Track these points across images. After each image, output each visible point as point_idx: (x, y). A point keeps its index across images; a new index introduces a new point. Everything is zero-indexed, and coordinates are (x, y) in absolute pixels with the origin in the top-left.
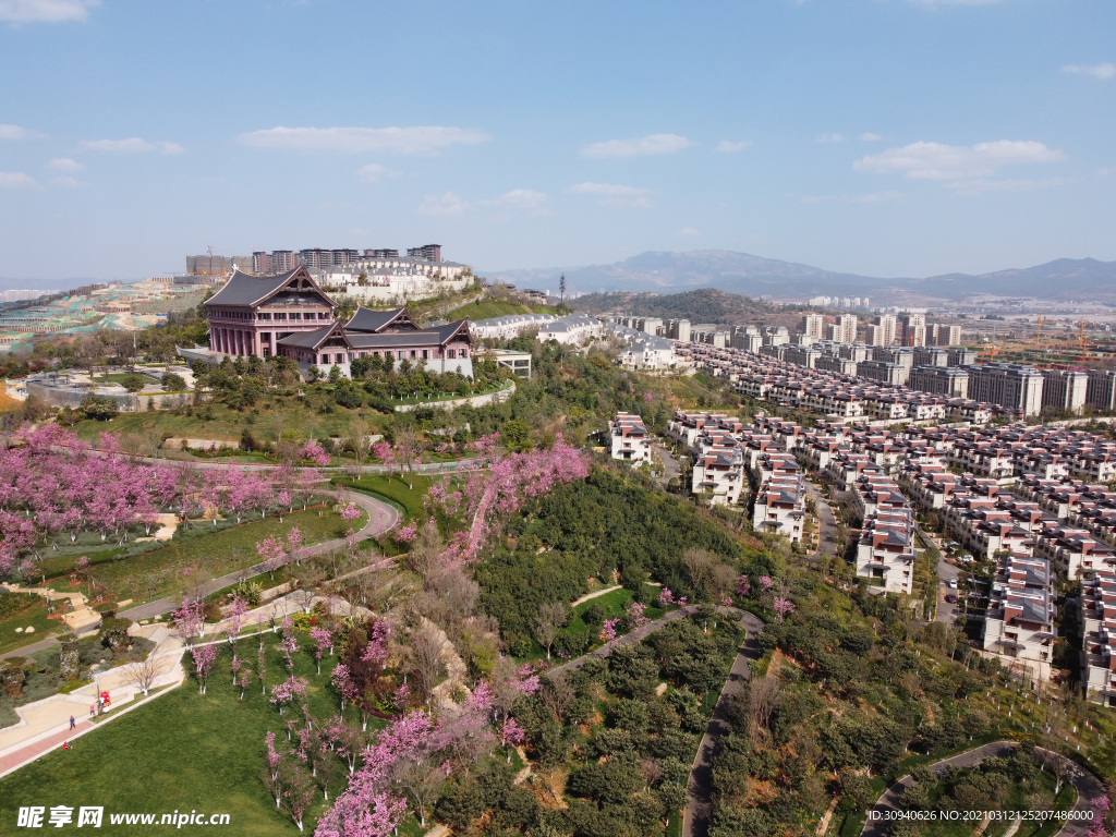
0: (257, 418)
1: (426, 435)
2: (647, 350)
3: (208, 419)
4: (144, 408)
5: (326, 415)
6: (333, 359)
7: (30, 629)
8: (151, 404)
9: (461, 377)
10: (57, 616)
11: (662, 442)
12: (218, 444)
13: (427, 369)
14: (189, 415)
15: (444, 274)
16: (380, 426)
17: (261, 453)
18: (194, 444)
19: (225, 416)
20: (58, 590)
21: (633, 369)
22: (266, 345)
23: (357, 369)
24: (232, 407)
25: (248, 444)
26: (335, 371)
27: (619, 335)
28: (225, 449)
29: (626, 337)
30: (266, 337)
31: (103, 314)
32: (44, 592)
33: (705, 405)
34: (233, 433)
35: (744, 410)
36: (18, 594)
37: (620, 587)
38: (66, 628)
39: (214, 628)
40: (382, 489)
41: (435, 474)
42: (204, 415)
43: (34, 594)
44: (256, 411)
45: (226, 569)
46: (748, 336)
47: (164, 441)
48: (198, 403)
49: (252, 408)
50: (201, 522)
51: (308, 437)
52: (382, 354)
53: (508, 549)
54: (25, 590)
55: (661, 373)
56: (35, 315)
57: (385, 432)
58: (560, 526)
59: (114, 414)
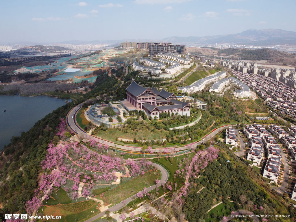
0: (137, 133)
1: (177, 137)
2: (241, 92)
3: (127, 133)
4: (113, 128)
5: (153, 132)
6: (155, 114)
7: (94, 212)
8: (114, 127)
9: (187, 117)
10: (98, 208)
11: (241, 134)
12: (129, 140)
13: (178, 115)
14: (122, 131)
16: (166, 135)
17: (138, 144)
18: (124, 140)
19: (130, 132)
20: (98, 199)
21: (236, 98)
22: (140, 105)
23: (161, 116)
24: (132, 129)
25: (135, 142)
26: (155, 117)
27: (234, 82)
28: (130, 142)
29: (236, 83)
30: (140, 104)
31: (102, 60)
32: (96, 199)
33: (257, 112)
34: (132, 137)
35: (269, 114)
36: (91, 200)
37: (222, 202)
38: (100, 212)
39: (128, 216)
40: (165, 165)
41: (178, 155)
42: (126, 131)
43: (94, 200)
44: (137, 131)
45: (130, 195)
46: (276, 73)
47: (117, 138)
48: (124, 127)
49: (136, 130)
50: (125, 178)
51: (148, 139)
52: (167, 112)
53: (194, 188)
54: (92, 199)
55: (245, 99)
56: (87, 59)
57: (167, 138)
58: (208, 179)
59: (107, 129)
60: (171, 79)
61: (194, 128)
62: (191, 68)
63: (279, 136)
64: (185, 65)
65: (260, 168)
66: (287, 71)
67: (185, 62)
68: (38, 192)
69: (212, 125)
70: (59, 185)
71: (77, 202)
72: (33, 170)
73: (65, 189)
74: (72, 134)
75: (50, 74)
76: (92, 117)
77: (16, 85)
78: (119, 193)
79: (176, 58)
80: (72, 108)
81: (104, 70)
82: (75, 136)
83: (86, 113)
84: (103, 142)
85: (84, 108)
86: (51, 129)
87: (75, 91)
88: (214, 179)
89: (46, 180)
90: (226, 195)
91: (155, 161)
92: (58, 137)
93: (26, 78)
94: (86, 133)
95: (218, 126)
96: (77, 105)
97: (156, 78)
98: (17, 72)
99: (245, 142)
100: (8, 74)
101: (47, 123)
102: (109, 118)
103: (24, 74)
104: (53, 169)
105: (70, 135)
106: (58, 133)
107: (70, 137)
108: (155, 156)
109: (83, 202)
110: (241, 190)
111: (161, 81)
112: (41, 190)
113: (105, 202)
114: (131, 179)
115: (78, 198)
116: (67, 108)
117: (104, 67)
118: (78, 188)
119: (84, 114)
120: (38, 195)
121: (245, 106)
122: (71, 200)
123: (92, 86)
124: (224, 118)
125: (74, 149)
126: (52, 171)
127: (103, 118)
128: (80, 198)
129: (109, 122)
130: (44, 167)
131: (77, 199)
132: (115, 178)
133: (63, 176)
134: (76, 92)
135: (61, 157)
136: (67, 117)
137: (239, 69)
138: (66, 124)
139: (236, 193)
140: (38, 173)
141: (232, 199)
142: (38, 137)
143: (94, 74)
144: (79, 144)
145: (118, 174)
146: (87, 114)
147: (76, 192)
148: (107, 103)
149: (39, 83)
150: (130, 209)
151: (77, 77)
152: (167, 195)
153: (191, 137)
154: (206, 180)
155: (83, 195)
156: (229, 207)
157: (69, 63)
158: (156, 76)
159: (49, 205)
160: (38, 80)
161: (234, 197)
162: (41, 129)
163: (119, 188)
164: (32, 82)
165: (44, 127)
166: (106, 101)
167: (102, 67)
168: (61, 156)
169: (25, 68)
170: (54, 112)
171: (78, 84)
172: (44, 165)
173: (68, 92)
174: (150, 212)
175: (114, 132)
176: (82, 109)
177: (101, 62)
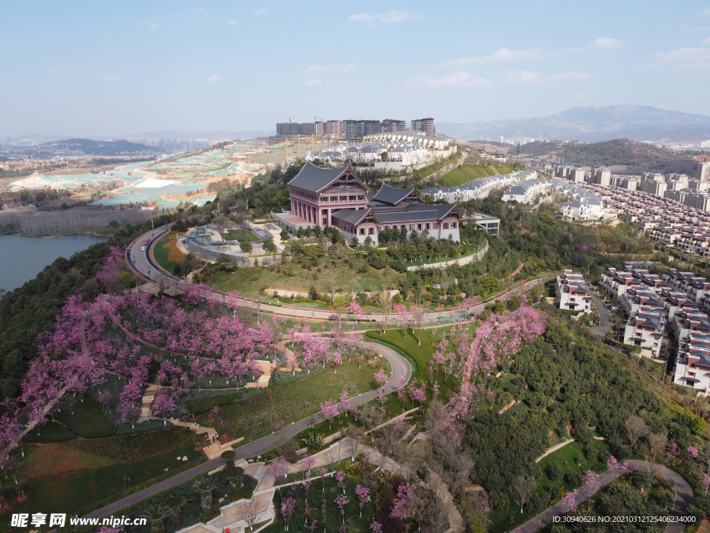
0: (319, 276)
1: (428, 289)
2: (582, 206)
3: (290, 275)
4: (252, 265)
5: (362, 274)
6: (367, 231)
7: (185, 459)
8: (256, 263)
9: (452, 243)
10: (200, 448)
11: (597, 290)
12: (296, 294)
13: (429, 236)
14: (278, 272)
15: (437, 146)
16: (397, 283)
17: (321, 302)
18: (282, 293)
19: (300, 273)
20: (202, 425)
21: (571, 221)
22: (325, 216)
23: (383, 238)
24: (304, 267)
25: (314, 296)
26: (368, 240)
27: (560, 190)
28: (299, 298)
29: (566, 192)
30: (325, 212)
31: (230, 161)
32: (193, 426)
33: (626, 250)
34: (304, 287)
35: (657, 255)
36: (179, 428)
37: (572, 440)
38: (205, 459)
39: (294, 469)
40: (401, 345)
41: (435, 327)
42: (287, 272)
43: (188, 428)
44: (319, 270)
45: (301, 414)
46: (655, 182)
47: (263, 290)
48: (283, 263)
49: (316, 268)
50: (286, 372)
51: (350, 291)
52: (399, 227)
53: (489, 403)
54: (183, 424)
55: (592, 223)
57: (401, 288)
58: (527, 382)
59: (235, 269)
60: (404, 173)
61: (473, 269)
62: (452, 158)
63: (695, 294)
64: (436, 149)
65: (662, 362)
66: (680, 179)
67: (437, 143)
68: (15, 408)
69: (518, 271)
71: (136, 432)
73: (101, 399)
75: (99, 192)
76: (197, 245)
77: (12, 215)
78: (267, 409)
79: (413, 138)
80: (144, 233)
82: (147, 285)
85: (175, 232)
88: (542, 380)
90: (583, 419)
91: (369, 337)
92: (96, 283)
93: (38, 201)
94: (178, 280)
95: (532, 274)
96: (157, 226)
97: (366, 170)
99: (609, 308)
102: (241, 246)
103: (34, 190)
106: (99, 275)
107: (133, 286)
108: (370, 327)
109: (154, 431)
110: (622, 408)
111: (379, 177)
112: (25, 400)
113: (220, 433)
114: (303, 375)
115: (140, 421)
116: (130, 234)
117: (235, 175)
119: (175, 242)
121: (594, 237)
122: (117, 427)
124: (545, 259)
127: (226, 246)
128: (145, 422)
129: (243, 253)
130: (45, 346)
131: (136, 425)
135: (97, 324)
136: (128, 248)
137: (564, 174)
139: (611, 415)
141: (599, 432)
143: (210, 192)
144: (154, 297)
145: (265, 366)
146: (184, 243)
147: (133, 407)
148: (238, 221)
149: (69, 212)
150: (299, 452)
152: (412, 417)
153: (465, 292)
154: (522, 381)
156: (594, 452)
158: (365, 165)
159: (45, 443)
160: (69, 203)
161: (607, 424)
163: (268, 397)
164: (54, 209)
166: (237, 218)
167: (229, 175)
172: (45, 341)
174: (360, 458)
175: (256, 275)
176: (171, 234)
177: (228, 165)
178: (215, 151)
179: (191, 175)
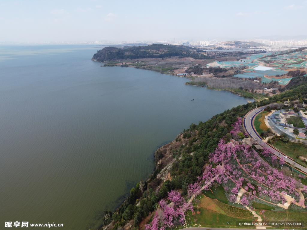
4: (297, 142)
31: (303, 60)
32: (254, 213)
36: (248, 211)
38: (255, 228)
43: (252, 213)
45: (299, 228)
47: (299, 156)
50: (297, 206)
54: (250, 210)
56: (284, 58)
59: (288, 141)
68: (200, 180)
70: (220, 182)
71: (234, 206)
72: (201, 159)
73: (225, 188)
74: (246, 136)
75: (238, 70)
76: (273, 123)
77: (205, 78)
78: (284, 219)
81: (303, 72)
82: (249, 139)
83: (266, 117)
84: (279, 155)
85: (265, 111)
86: (226, 125)
87: (260, 91)
89: (210, 173)
92: (231, 135)
93: (215, 72)
94: (262, 139)
96: (258, 106)
98: (209, 65)
100: (201, 67)
101: (224, 119)
102: (294, 130)
103: (214, 68)
104: (219, 165)
105: (243, 136)
106: (232, 131)
107: (243, 138)
109: (240, 208)
112: (203, 179)
113: (263, 220)
114: (305, 211)
115: (236, 202)
116: (247, 108)
117: (304, 68)
118: (238, 193)
119: (264, 118)
120: (200, 182)
122: (228, 201)
123: (282, 88)
125: (244, 152)
126: (217, 165)
127: (286, 127)
128: (237, 203)
129: (294, 135)
130: (211, 159)
131: (234, 203)
132: (283, 201)
133: (226, 174)
134: (262, 93)
135: (228, 156)
136: (244, 117)
138: (242, 124)
140: (205, 163)
142: (213, 130)
143: (288, 76)
144: (250, 148)
145: (289, 199)
146: (268, 119)
147: (234, 195)
148: (297, 111)
149: (225, 78)
151: (267, 77)
155: (241, 202)
157: (261, 61)
160: (225, 75)
162: (216, 123)
163: (286, 214)
164: (220, 77)
165: (220, 122)
166: (296, 108)
167: (301, 68)
168: (229, 154)
169: (217, 63)
170: (234, 110)
171: (266, 85)
172: (212, 157)
173: (252, 91)
175: (297, 148)
176: (263, 113)
177: (302, 61)
178: (297, 53)
179: (280, 65)
